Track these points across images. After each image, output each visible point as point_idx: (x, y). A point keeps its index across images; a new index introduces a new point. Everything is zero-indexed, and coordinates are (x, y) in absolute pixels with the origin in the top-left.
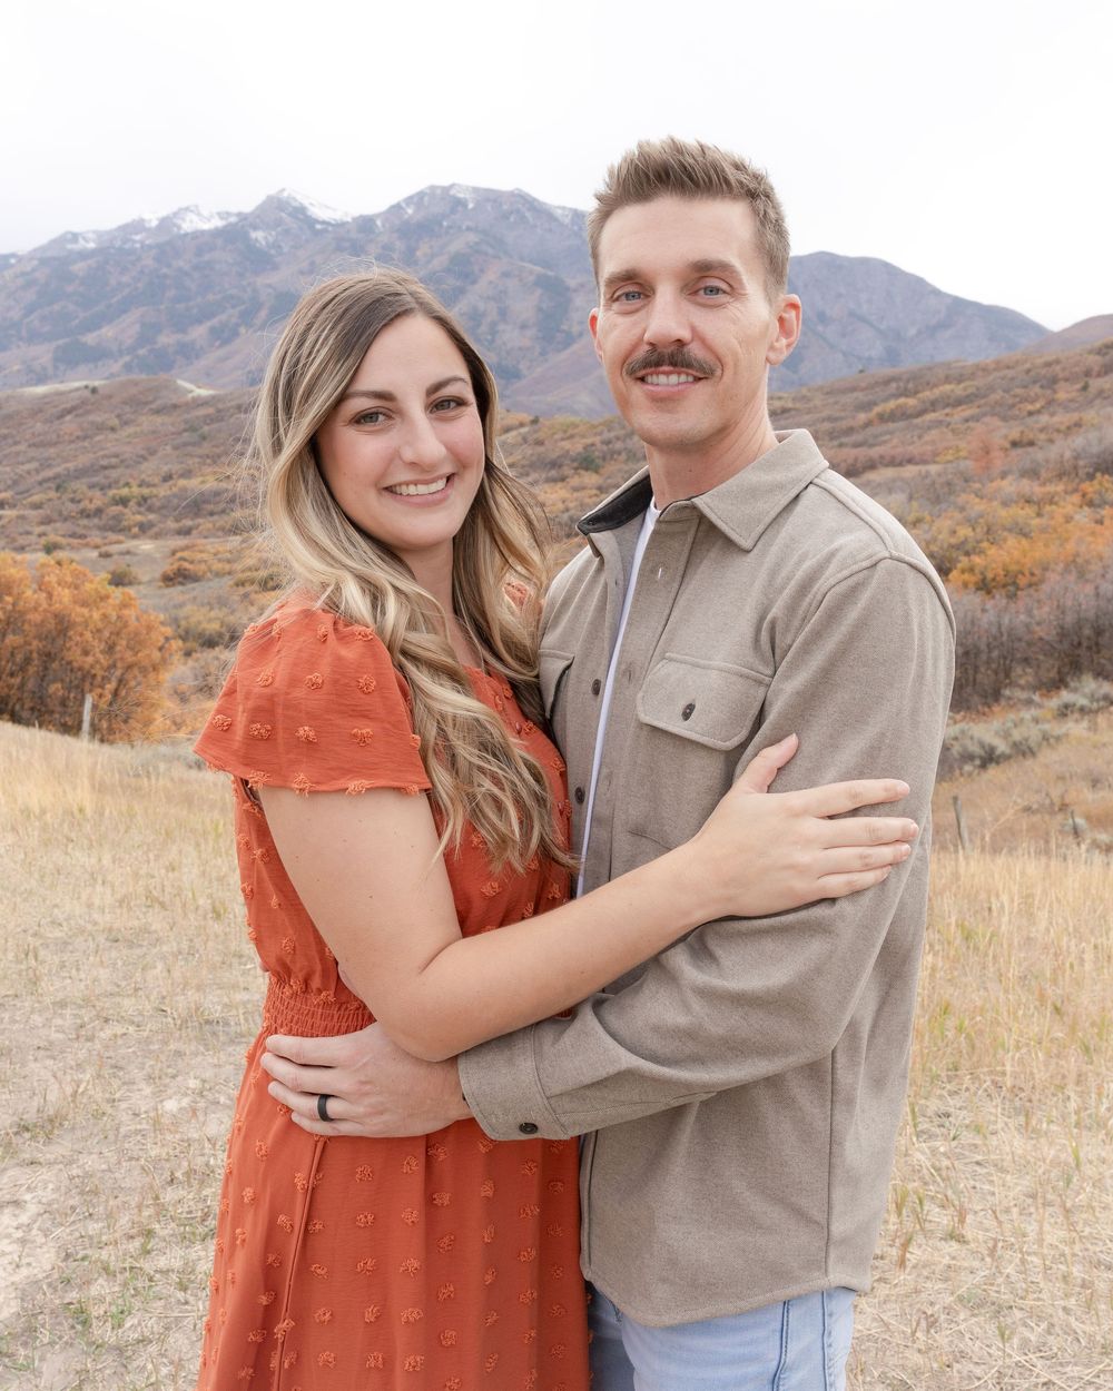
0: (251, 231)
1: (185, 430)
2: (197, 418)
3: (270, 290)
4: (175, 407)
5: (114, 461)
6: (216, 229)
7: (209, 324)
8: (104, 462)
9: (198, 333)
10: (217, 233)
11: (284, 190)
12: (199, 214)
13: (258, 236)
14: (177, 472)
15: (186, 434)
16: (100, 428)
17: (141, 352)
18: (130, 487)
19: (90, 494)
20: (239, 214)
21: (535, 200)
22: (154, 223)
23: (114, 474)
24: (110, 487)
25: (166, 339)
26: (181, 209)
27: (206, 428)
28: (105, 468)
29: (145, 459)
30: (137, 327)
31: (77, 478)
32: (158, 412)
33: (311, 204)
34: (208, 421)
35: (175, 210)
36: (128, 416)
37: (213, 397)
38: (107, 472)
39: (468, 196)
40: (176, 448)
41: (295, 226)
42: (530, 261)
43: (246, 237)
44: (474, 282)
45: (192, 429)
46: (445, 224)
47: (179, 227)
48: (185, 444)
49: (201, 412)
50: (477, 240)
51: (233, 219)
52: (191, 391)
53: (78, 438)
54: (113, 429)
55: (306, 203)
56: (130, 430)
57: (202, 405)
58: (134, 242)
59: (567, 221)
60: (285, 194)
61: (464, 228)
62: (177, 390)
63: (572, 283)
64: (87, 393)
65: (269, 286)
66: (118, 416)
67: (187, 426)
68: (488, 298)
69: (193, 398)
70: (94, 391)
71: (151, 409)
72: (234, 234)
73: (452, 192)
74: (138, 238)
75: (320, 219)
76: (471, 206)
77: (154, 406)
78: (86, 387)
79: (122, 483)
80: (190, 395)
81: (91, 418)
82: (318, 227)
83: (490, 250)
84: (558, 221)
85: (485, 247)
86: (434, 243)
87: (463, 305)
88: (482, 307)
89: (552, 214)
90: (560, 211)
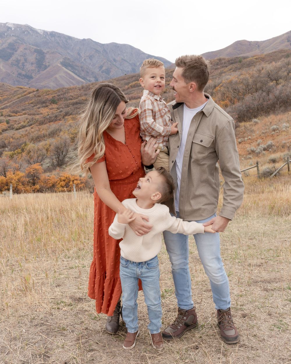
21: (32, 27)
39: (12, 26)
42: (32, 45)
44: (16, 51)
46: (6, 34)
50: (16, 39)
59: (42, 34)
61: (12, 35)
63: (45, 51)
68: (21, 56)
73: (7, 25)
76: (13, 29)
83: (20, 42)
84: (39, 34)
85: (18, 41)
86: (3, 40)
87: (13, 58)
88: (19, 58)
89: (37, 32)
90: (40, 31)
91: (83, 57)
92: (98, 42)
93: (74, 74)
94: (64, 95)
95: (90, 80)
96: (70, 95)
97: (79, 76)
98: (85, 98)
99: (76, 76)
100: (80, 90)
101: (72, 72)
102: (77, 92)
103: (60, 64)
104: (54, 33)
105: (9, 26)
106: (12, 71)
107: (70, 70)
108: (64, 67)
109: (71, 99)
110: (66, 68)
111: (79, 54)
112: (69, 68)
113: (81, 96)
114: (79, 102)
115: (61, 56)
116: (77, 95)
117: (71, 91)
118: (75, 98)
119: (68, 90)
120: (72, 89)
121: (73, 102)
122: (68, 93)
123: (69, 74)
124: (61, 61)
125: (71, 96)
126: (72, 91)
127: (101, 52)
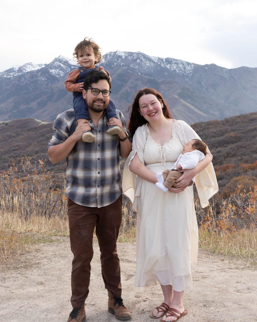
0: (50, 69)
1: (40, 136)
2: (44, 131)
3: (57, 89)
4: (35, 128)
5: (17, 148)
6: (38, 70)
7: (37, 101)
8: (14, 148)
9: (34, 104)
10: (38, 71)
11: (60, 56)
12: (32, 65)
13: (53, 71)
14: (40, 151)
15: (41, 137)
16: (10, 137)
17: (14, 111)
18: (24, 157)
19: (10, 160)
20: (45, 65)
21: (145, 55)
22: (17, 69)
23: (17, 152)
24: (17, 157)
25: (22, 107)
26: (26, 64)
27: (48, 135)
28: (14, 150)
29: (28, 147)
30: (13, 103)
31: (5, 154)
32: (29, 130)
33: (70, 60)
34: (48, 133)
35: (24, 64)
36: (19, 132)
37: (49, 124)
38: (15, 152)
39: (122, 55)
40: (38, 142)
41: (65, 67)
42: (144, 75)
43: (48, 72)
44: (126, 83)
45: (43, 136)
46: (115, 64)
47: (26, 70)
48: (42, 141)
49: (45, 130)
50: (126, 69)
51: (44, 66)
52: (40, 123)
53: (2, 140)
54: (14, 137)
55: (68, 60)
56: (21, 137)
57: (45, 127)
58: (11, 75)
59: (156, 61)
60: (61, 57)
61: (122, 65)
62: (35, 122)
63: (160, 81)
64: (4, 125)
65: (57, 87)
66: (16, 133)
67: (41, 135)
68: (131, 88)
69: (41, 125)
70: (7, 124)
71: (27, 130)
72: (45, 71)
73: (117, 53)
74: (12, 74)
75: (73, 65)
76: (123, 58)
77: (27, 128)
78: (3, 123)
79: (21, 155)
80: (40, 124)
81: (7, 133)
82: (72, 67)
83: (131, 72)
84: (153, 61)
85: (129, 71)
86: (111, 71)
87: (123, 90)
88: (129, 90)
89: (151, 59)
90: (154, 58)
91: (204, 86)
92: (224, 67)
93: (194, 107)
94: (204, 131)
95: (213, 113)
96: (211, 131)
97: (199, 109)
98: (234, 135)
99: (196, 109)
100: (224, 124)
101: (192, 104)
102: (221, 127)
103: (177, 95)
104: (170, 60)
105: (119, 54)
106: (121, 106)
107: (189, 103)
108: (182, 99)
109: (214, 137)
110: (184, 100)
111: (199, 83)
112: (188, 100)
113: (226, 132)
114: (226, 140)
115: (178, 85)
116: (221, 131)
117: (212, 126)
118: (220, 135)
119: (208, 125)
120: (213, 123)
121: (219, 140)
122: (208, 129)
123: (188, 107)
124: (179, 92)
125: (213, 132)
126: (214, 126)
127: (228, 79)
